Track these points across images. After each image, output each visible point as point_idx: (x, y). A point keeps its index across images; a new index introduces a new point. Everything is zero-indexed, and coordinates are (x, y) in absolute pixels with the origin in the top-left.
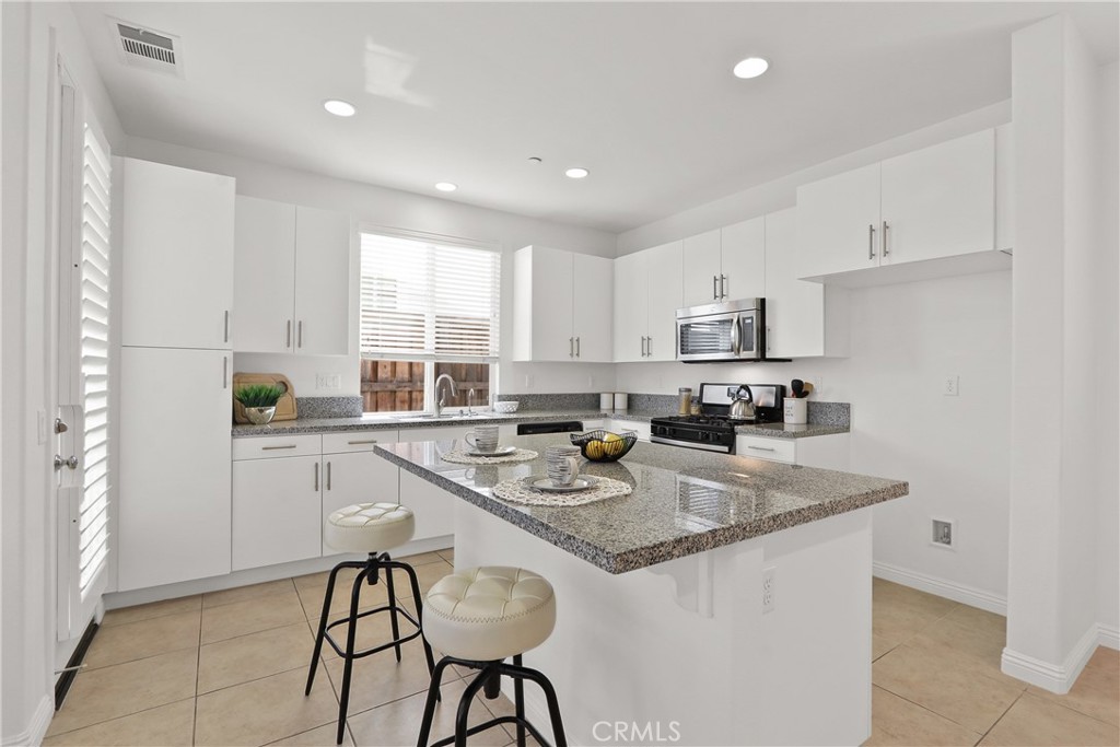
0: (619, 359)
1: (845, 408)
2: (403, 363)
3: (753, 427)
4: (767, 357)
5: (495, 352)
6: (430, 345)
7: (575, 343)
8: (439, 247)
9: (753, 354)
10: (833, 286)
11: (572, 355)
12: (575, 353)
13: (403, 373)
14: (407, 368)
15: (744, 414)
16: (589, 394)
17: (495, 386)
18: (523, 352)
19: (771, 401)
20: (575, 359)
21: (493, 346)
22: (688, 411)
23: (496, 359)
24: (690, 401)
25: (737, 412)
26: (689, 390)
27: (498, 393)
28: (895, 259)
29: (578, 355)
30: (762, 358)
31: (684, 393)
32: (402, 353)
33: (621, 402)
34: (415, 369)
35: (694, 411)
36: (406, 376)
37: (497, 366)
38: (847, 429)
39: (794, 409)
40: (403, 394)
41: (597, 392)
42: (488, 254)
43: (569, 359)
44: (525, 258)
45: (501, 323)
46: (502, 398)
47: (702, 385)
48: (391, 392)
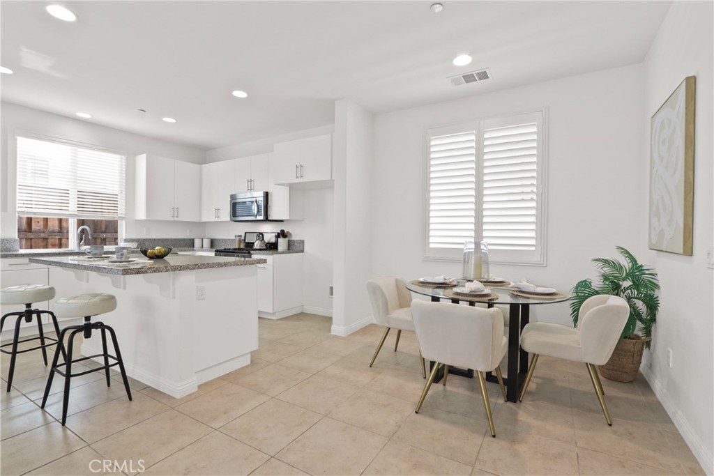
0: (204, 220)
1: (302, 242)
2: (53, 219)
3: (265, 252)
4: (269, 218)
5: (122, 214)
6: (73, 207)
7: (176, 210)
8: (79, 149)
9: (261, 218)
10: (292, 188)
11: (173, 217)
12: (176, 215)
13: (54, 225)
14: (57, 223)
15: (260, 246)
16: (187, 239)
17: (122, 233)
18: (141, 214)
19: (273, 240)
20: (176, 219)
21: (121, 210)
22: (240, 245)
23: (122, 218)
24: (240, 242)
25: (257, 245)
26: (241, 236)
27: (124, 238)
28: (305, 180)
29: (177, 217)
30: (267, 220)
31: (237, 238)
32: (53, 212)
33: (207, 243)
34: (64, 224)
35: (242, 246)
36: (57, 228)
37: (124, 222)
38: (303, 251)
39: (282, 243)
40: (55, 240)
41: (191, 237)
42: (118, 156)
43: (172, 219)
44: (142, 161)
45: (126, 197)
46: (126, 241)
47: (246, 233)
48: (44, 239)
